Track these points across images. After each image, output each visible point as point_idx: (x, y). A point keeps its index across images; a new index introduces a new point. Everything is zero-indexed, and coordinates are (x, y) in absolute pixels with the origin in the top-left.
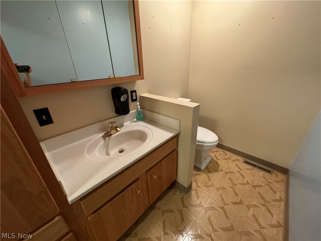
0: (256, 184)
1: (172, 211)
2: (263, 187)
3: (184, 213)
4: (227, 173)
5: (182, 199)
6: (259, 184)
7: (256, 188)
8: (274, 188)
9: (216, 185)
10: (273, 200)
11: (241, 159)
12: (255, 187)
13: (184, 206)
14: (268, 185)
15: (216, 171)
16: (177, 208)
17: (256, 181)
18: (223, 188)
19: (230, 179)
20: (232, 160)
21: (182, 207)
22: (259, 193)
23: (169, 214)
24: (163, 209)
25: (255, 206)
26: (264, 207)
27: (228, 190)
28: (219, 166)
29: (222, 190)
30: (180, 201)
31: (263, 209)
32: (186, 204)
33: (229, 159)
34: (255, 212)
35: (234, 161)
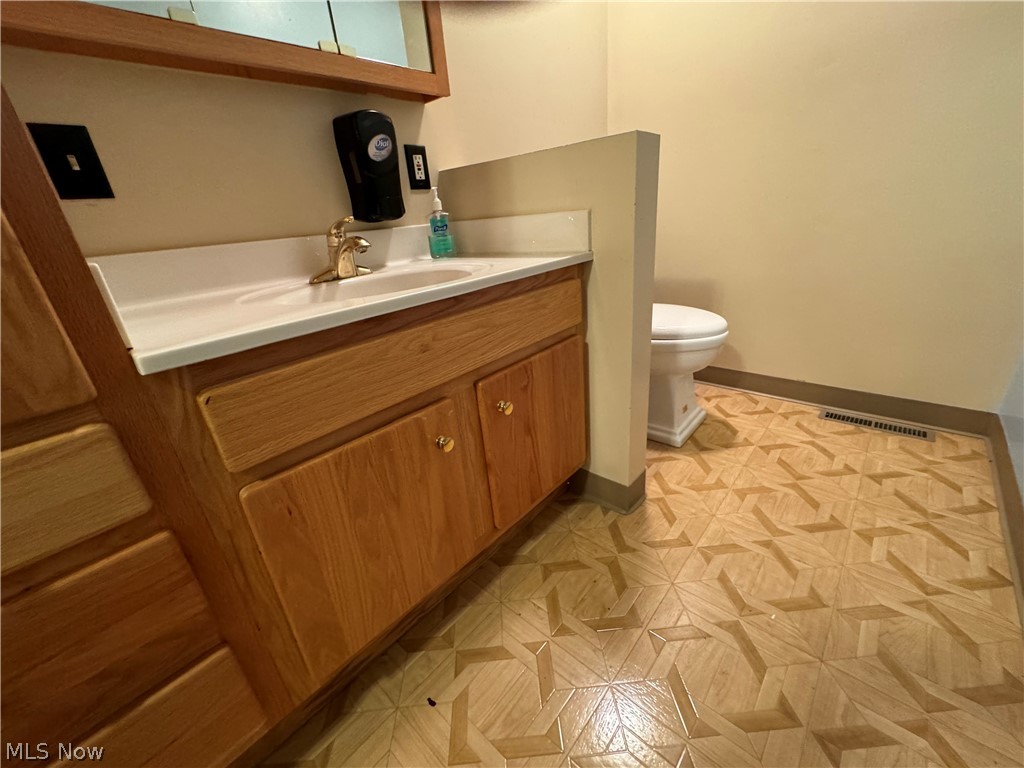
0: (879, 471)
1: (578, 565)
2: (910, 478)
3: (624, 566)
4: (767, 449)
5: (614, 530)
6: (891, 470)
7: (884, 480)
8: (951, 478)
9: (734, 484)
10: (955, 510)
11: (813, 410)
12: (877, 478)
13: (623, 548)
14: (924, 471)
15: (727, 446)
16: (597, 556)
17: (881, 463)
18: (763, 490)
19: (781, 462)
20: (780, 414)
21: (615, 550)
22: (897, 494)
23: (570, 573)
24: (544, 562)
25: (892, 531)
26: (926, 533)
27: (780, 495)
28: (735, 432)
29: (758, 495)
30: (608, 534)
31: (924, 538)
32: (629, 542)
33: (767, 411)
34: (893, 549)
35: (786, 416)
